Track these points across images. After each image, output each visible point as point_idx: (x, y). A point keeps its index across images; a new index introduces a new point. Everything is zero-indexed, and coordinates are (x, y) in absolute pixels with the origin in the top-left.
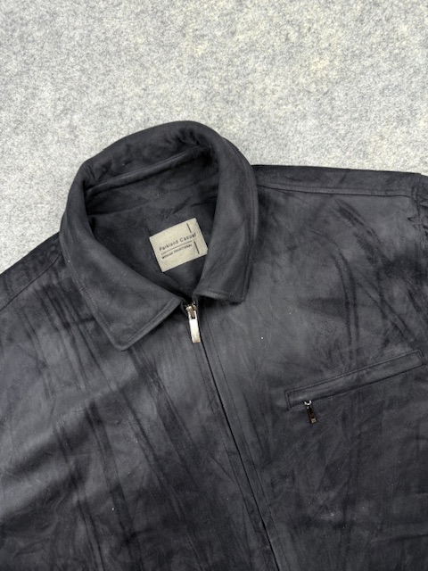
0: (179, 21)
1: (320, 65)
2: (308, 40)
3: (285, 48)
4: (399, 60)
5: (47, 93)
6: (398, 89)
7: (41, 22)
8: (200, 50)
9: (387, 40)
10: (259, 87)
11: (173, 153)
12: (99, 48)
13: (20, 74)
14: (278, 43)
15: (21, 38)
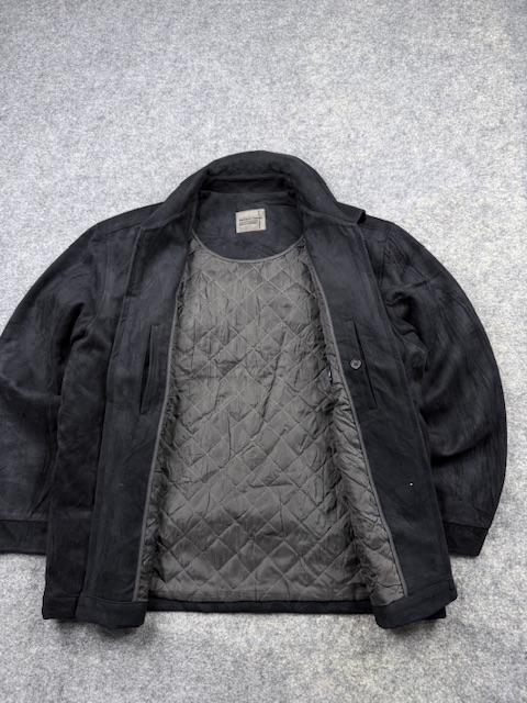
0: (294, 111)
1: (362, 154)
2: (361, 140)
3: (346, 140)
4: (407, 164)
5: (210, 125)
6: (402, 179)
7: (221, 90)
8: (300, 128)
9: (404, 152)
10: (324, 156)
11: (264, 172)
12: (246, 111)
13: (200, 112)
14: (343, 137)
15: (207, 94)
